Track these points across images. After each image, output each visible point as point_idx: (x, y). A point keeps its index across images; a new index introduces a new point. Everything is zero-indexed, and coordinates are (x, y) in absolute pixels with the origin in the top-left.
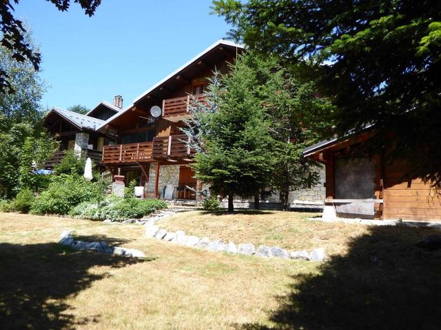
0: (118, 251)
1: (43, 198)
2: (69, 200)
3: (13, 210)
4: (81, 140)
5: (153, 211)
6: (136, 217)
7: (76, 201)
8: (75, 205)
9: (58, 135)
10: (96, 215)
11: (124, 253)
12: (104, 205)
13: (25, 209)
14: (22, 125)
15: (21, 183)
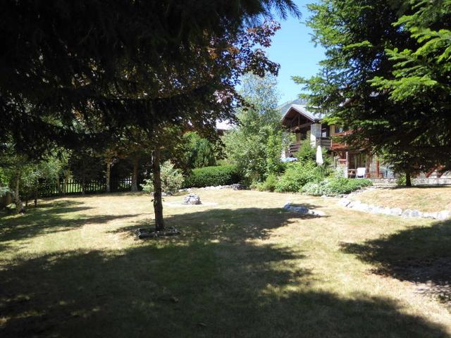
0: (310, 212)
1: (282, 181)
2: (298, 181)
3: (265, 190)
4: (315, 130)
5: (359, 188)
6: (345, 193)
7: (303, 182)
8: (303, 185)
9: (297, 128)
10: (316, 192)
11: (313, 213)
12: (322, 184)
13: (272, 189)
14: (265, 128)
15: (268, 170)
